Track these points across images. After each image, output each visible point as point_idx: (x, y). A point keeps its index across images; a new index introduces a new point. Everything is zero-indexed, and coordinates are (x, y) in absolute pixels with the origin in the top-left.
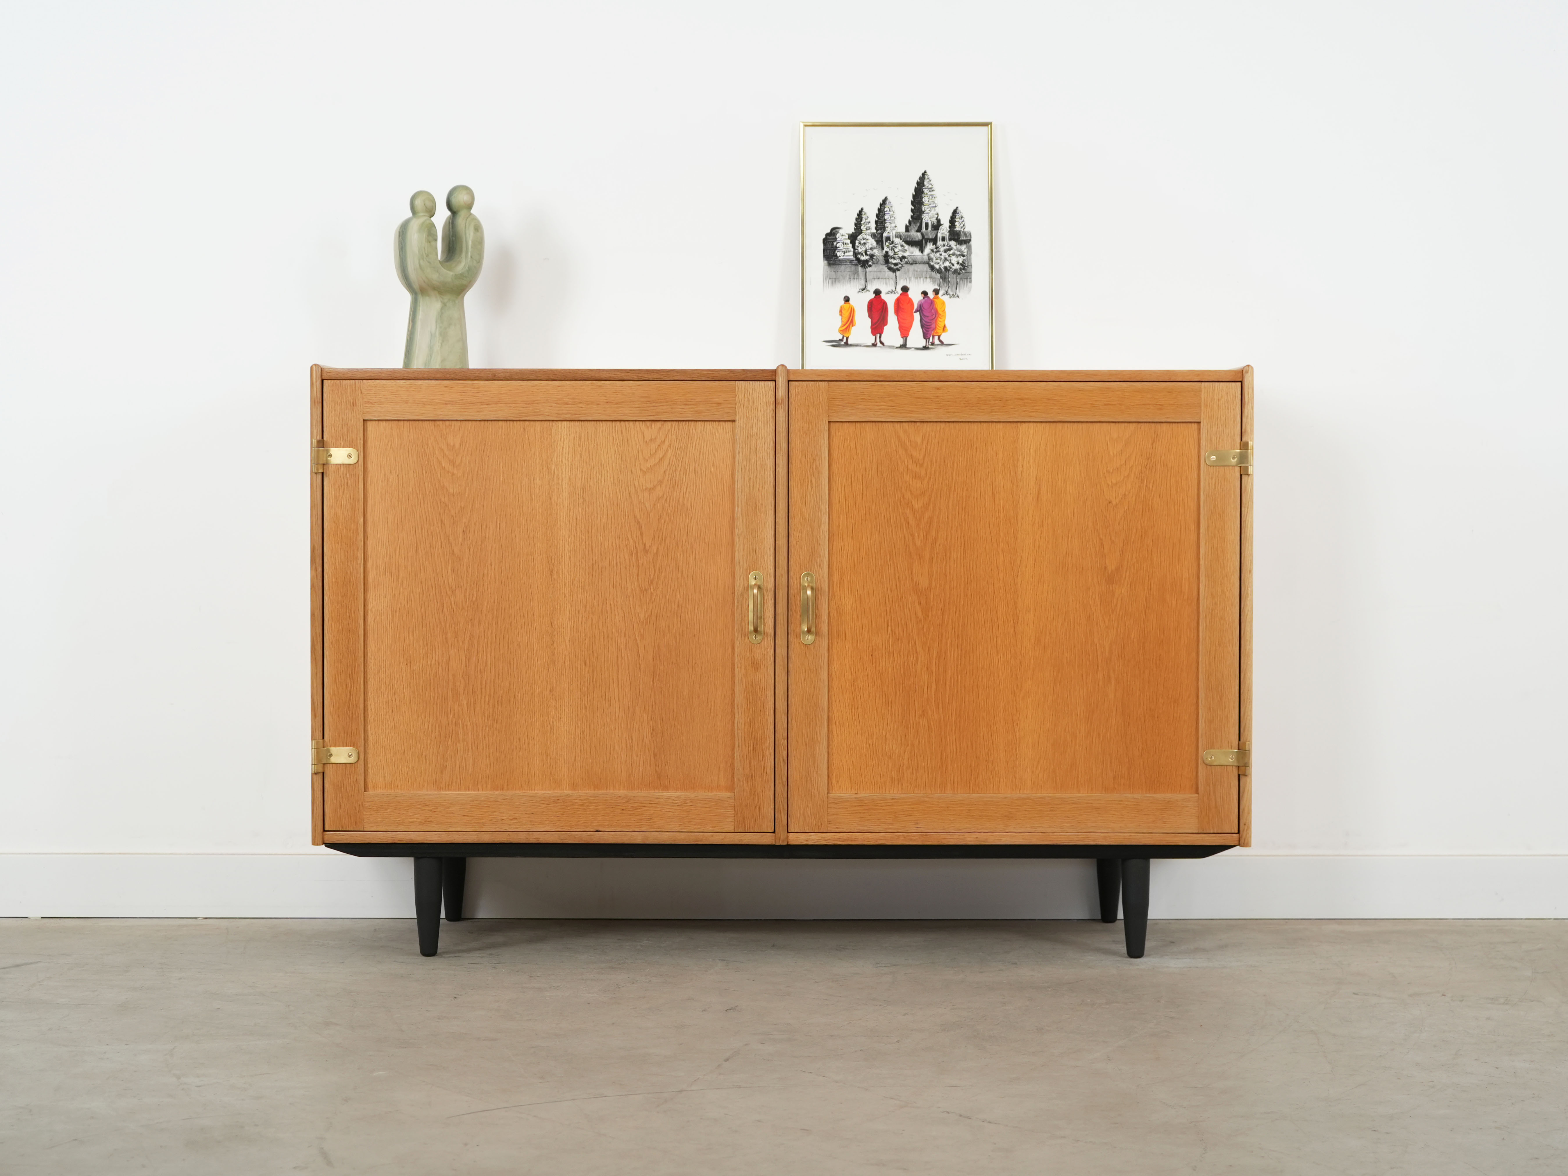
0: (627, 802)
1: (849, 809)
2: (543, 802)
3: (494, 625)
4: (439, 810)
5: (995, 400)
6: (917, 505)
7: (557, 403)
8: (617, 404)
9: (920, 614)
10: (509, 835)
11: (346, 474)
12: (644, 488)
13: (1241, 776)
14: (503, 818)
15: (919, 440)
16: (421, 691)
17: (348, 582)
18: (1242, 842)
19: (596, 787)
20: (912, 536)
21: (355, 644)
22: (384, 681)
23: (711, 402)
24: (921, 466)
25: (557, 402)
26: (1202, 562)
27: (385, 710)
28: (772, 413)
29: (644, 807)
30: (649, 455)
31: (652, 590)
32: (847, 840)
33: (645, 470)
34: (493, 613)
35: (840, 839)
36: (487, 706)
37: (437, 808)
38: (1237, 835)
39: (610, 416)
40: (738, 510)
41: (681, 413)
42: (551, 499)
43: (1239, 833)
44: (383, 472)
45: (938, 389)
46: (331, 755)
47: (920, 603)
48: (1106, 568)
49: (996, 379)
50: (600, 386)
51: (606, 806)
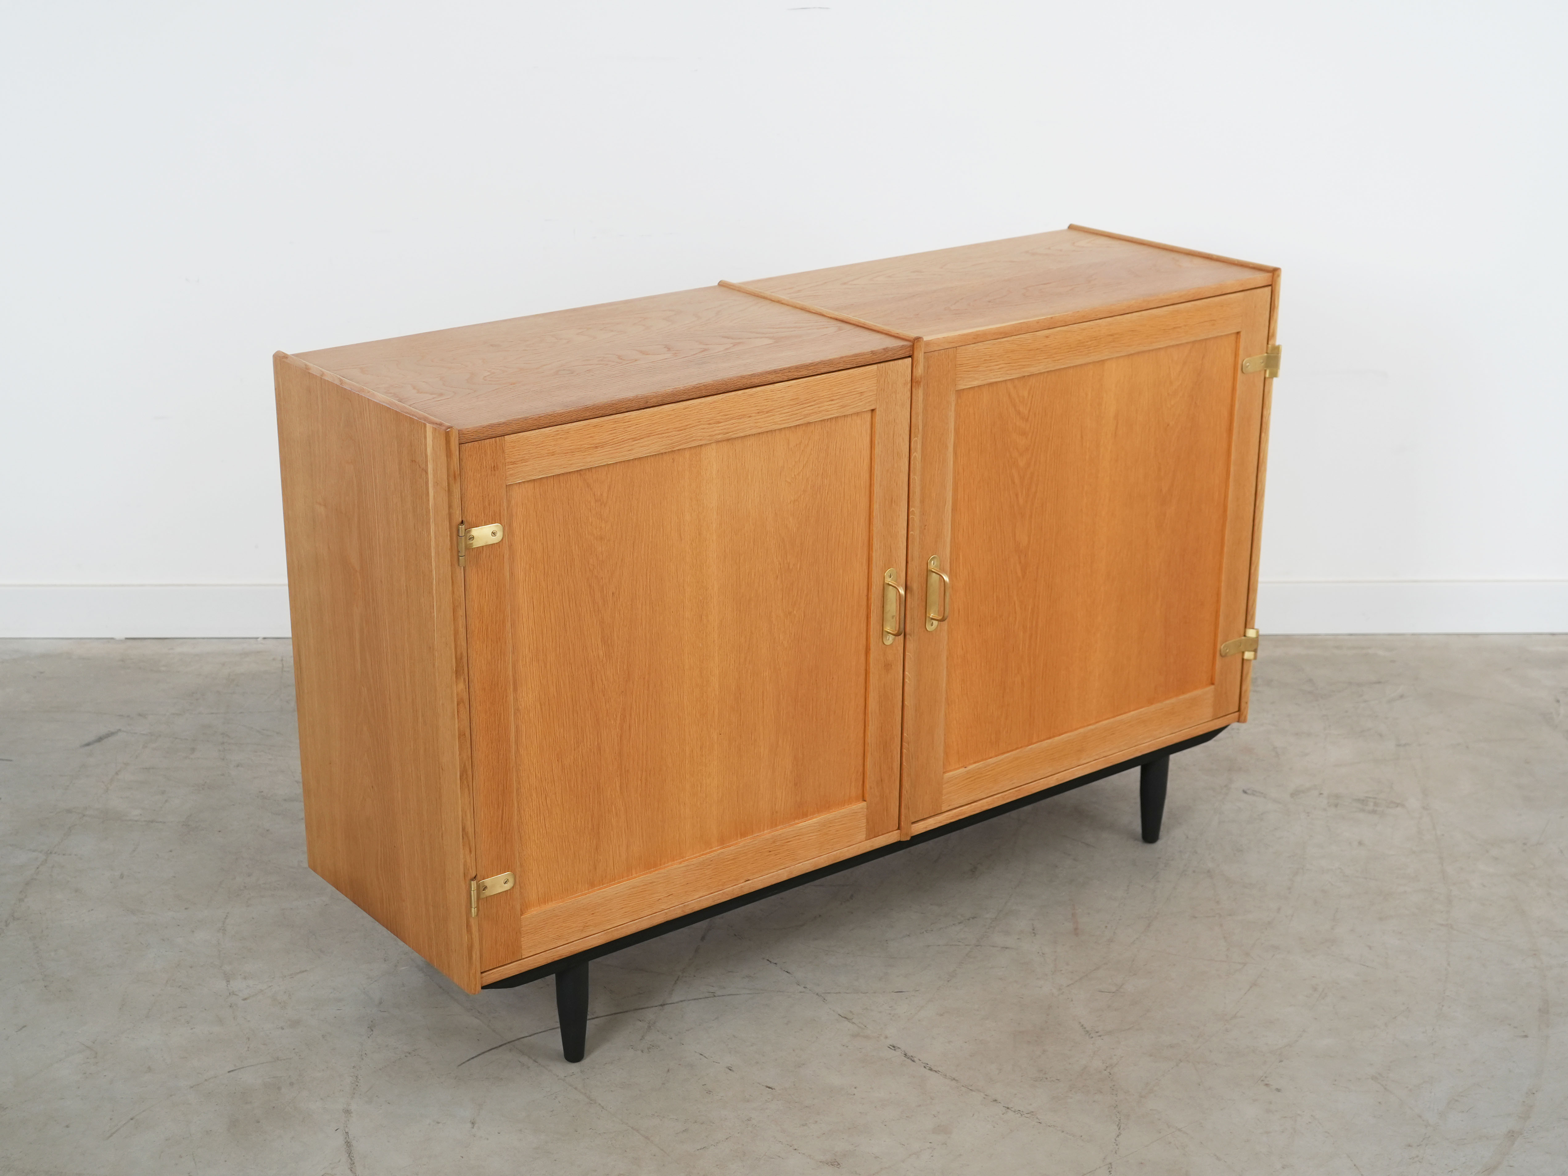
0: (774, 842)
1: (959, 785)
2: (697, 868)
3: (646, 691)
4: (597, 910)
5: (1091, 341)
6: (1022, 463)
7: (709, 424)
8: (767, 412)
9: (1020, 574)
10: (666, 913)
11: (490, 556)
12: (789, 501)
13: (1245, 661)
14: (659, 898)
15: (1026, 394)
16: (572, 785)
17: (496, 685)
18: (1242, 718)
19: (743, 835)
20: (1017, 495)
21: (506, 754)
22: (535, 787)
23: (854, 393)
24: (1027, 420)
25: (710, 422)
26: (1232, 469)
27: (536, 818)
28: (909, 393)
29: (789, 842)
30: (794, 463)
31: (795, 612)
32: (958, 816)
33: (789, 481)
34: (644, 678)
35: (953, 817)
36: (639, 782)
37: (595, 909)
38: (1237, 714)
39: (761, 428)
40: (876, 506)
41: (827, 411)
42: (700, 534)
43: (1239, 710)
44: (526, 544)
45: (1047, 337)
46: (485, 888)
47: (1020, 562)
48: (1161, 490)
49: (1094, 318)
50: (751, 395)
51: (755, 853)
